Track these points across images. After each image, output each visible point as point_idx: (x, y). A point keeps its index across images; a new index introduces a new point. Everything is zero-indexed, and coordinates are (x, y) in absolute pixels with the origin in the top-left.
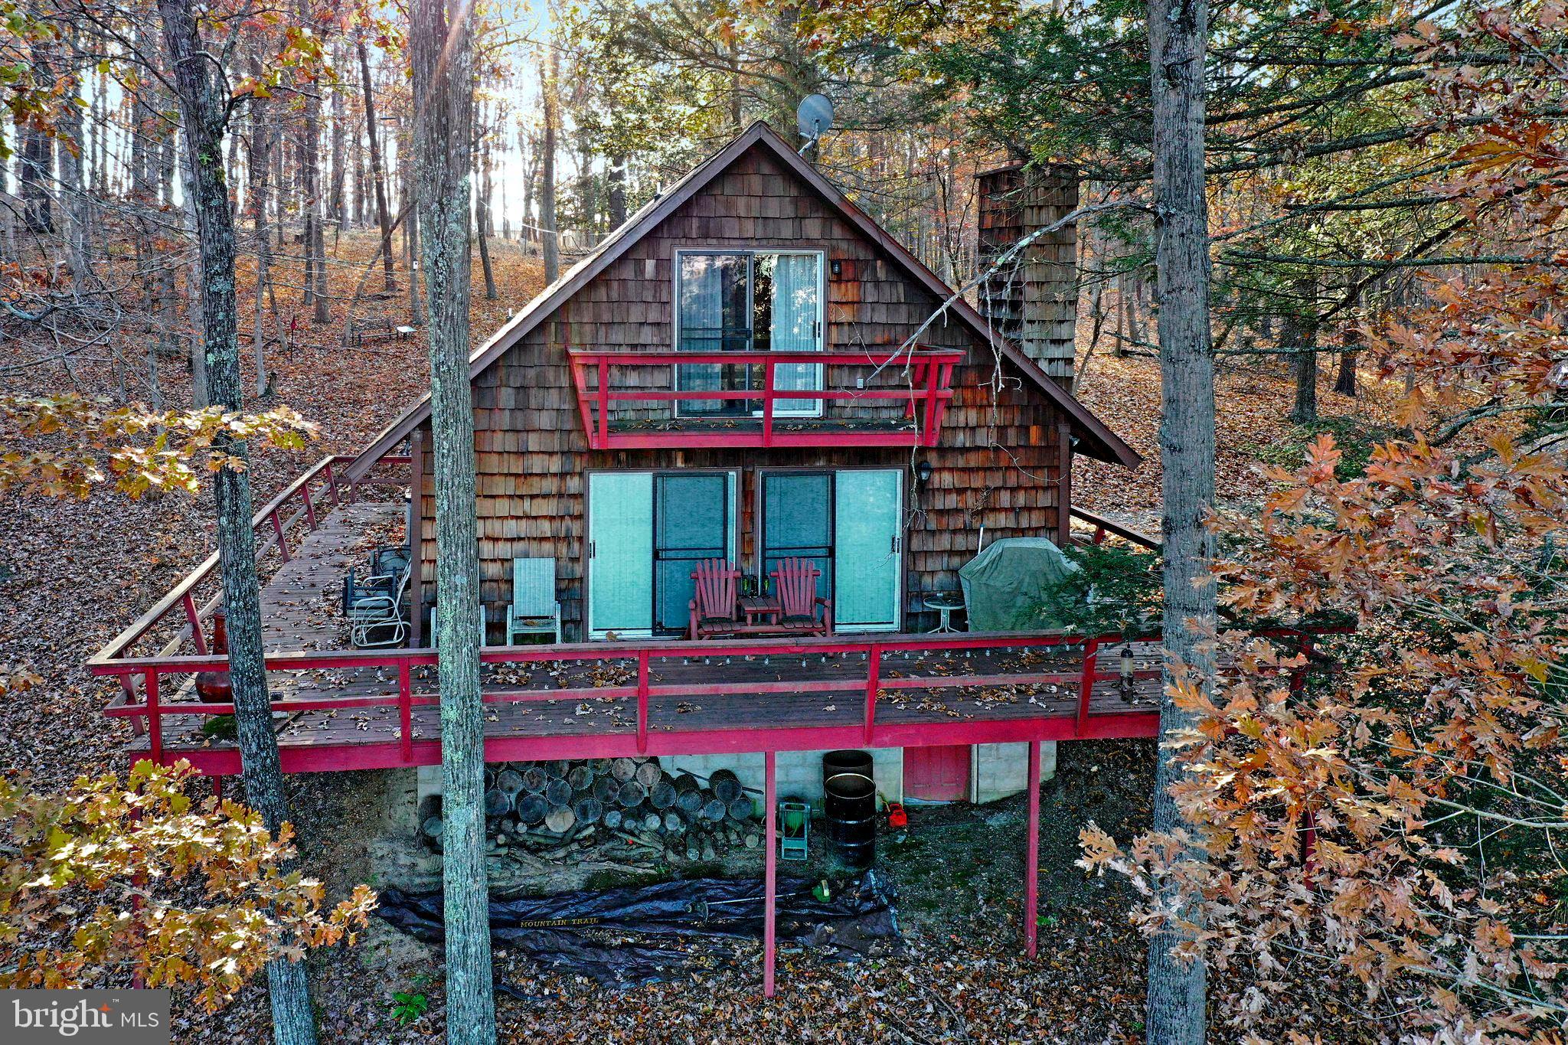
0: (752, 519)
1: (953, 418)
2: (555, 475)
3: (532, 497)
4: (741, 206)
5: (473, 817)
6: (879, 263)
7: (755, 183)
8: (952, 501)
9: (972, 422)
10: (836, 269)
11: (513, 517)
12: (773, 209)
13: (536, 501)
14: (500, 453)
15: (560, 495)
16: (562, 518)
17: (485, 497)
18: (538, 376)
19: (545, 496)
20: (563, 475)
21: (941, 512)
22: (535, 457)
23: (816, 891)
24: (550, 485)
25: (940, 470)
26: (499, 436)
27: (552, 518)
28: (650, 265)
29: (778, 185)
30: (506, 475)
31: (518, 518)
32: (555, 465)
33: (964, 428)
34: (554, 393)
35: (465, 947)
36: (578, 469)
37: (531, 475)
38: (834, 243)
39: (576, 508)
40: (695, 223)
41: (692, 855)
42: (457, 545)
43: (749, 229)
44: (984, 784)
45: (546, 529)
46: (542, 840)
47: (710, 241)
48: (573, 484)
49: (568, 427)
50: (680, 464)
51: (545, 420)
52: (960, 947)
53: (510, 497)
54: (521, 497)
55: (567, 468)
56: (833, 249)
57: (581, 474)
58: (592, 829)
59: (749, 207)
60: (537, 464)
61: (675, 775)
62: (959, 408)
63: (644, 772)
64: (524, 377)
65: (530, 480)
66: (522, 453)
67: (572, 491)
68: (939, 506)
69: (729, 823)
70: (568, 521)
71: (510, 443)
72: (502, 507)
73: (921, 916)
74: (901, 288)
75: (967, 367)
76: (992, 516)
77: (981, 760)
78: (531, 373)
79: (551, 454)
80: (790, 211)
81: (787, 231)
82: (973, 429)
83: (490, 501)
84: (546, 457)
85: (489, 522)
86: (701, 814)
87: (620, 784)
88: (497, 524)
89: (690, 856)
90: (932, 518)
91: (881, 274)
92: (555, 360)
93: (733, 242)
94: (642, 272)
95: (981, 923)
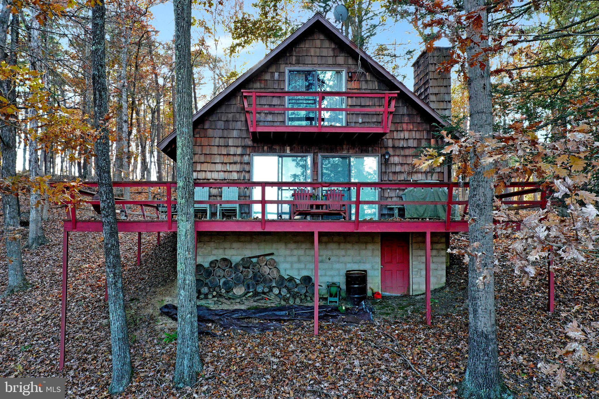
0: (317, 174)
1: (399, 135)
2: (239, 155)
3: (230, 163)
4: (312, 52)
5: (188, 227)
6: (367, 74)
7: (318, 43)
8: (398, 169)
9: (406, 137)
10: (350, 75)
11: (222, 171)
12: (325, 52)
13: (231, 165)
14: (218, 146)
15: (241, 163)
16: (242, 172)
17: (212, 163)
18: (233, 116)
19: (235, 163)
20: (242, 155)
21: (394, 173)
22: (231, 148)
23: (340, 308)
24: (238, 159)
25: (394, 156)
26: (217, 139)
27: (238, 172)
28: (276, 75)
29: (327, 44)
30: (220, 155)
31: (225, 171)
32: (239, 151)
33: (403, 139)
34: (239, 123)
35: (184, 280)
36: (248, 153)
37: (230, 155)
38: (349, 66)
39: (247, 168)
40: (294, 58)
41: (291, 302)
42: (184, 116)
43: (316, 60)
44: (415, 287)
45: (235, 176)
46: (231, 297)
47: (300, 65)
48: (246, 158)
49: (245, 136)
50: (288, 151)
51: (235, 133)
52: (398, 322)
53: (222, 163)
54: (226, 163)
55: (244, 152)
56: (349, 68)
57: (249, 155)
58: (251, 293)
59: (315, 52)
60: (232, 151)
61: (286, 277)
62: (400, 131)
63: (272, 272)
64: (228, 117)
65: (229, 157)
66: (227, 146)
67: (246, 162)
68: (393, 170)
69: (307, 294)
70: (244, 173)
71: (222, 142)
72: (219, 167)
73: (384, 317)
74: (376, 83)
75: (404, 115)
76: (415, 175)
77: (414, 276)
78: (230, 116)
79: (237, 147)
80: (331, 53)
81: (330, 61)
82: (407, 139)
83: (213, 165)
84: (235, 148)
85: (213, 173)
86: (296, 290)
87: (263, 276)
88: (216, 173)
89: (290, 302)
90: (391, 174)
91: (368, 78)
92: (239, 111)
93: (309, 66)
94: (273, 76)
95: (408, 317)
